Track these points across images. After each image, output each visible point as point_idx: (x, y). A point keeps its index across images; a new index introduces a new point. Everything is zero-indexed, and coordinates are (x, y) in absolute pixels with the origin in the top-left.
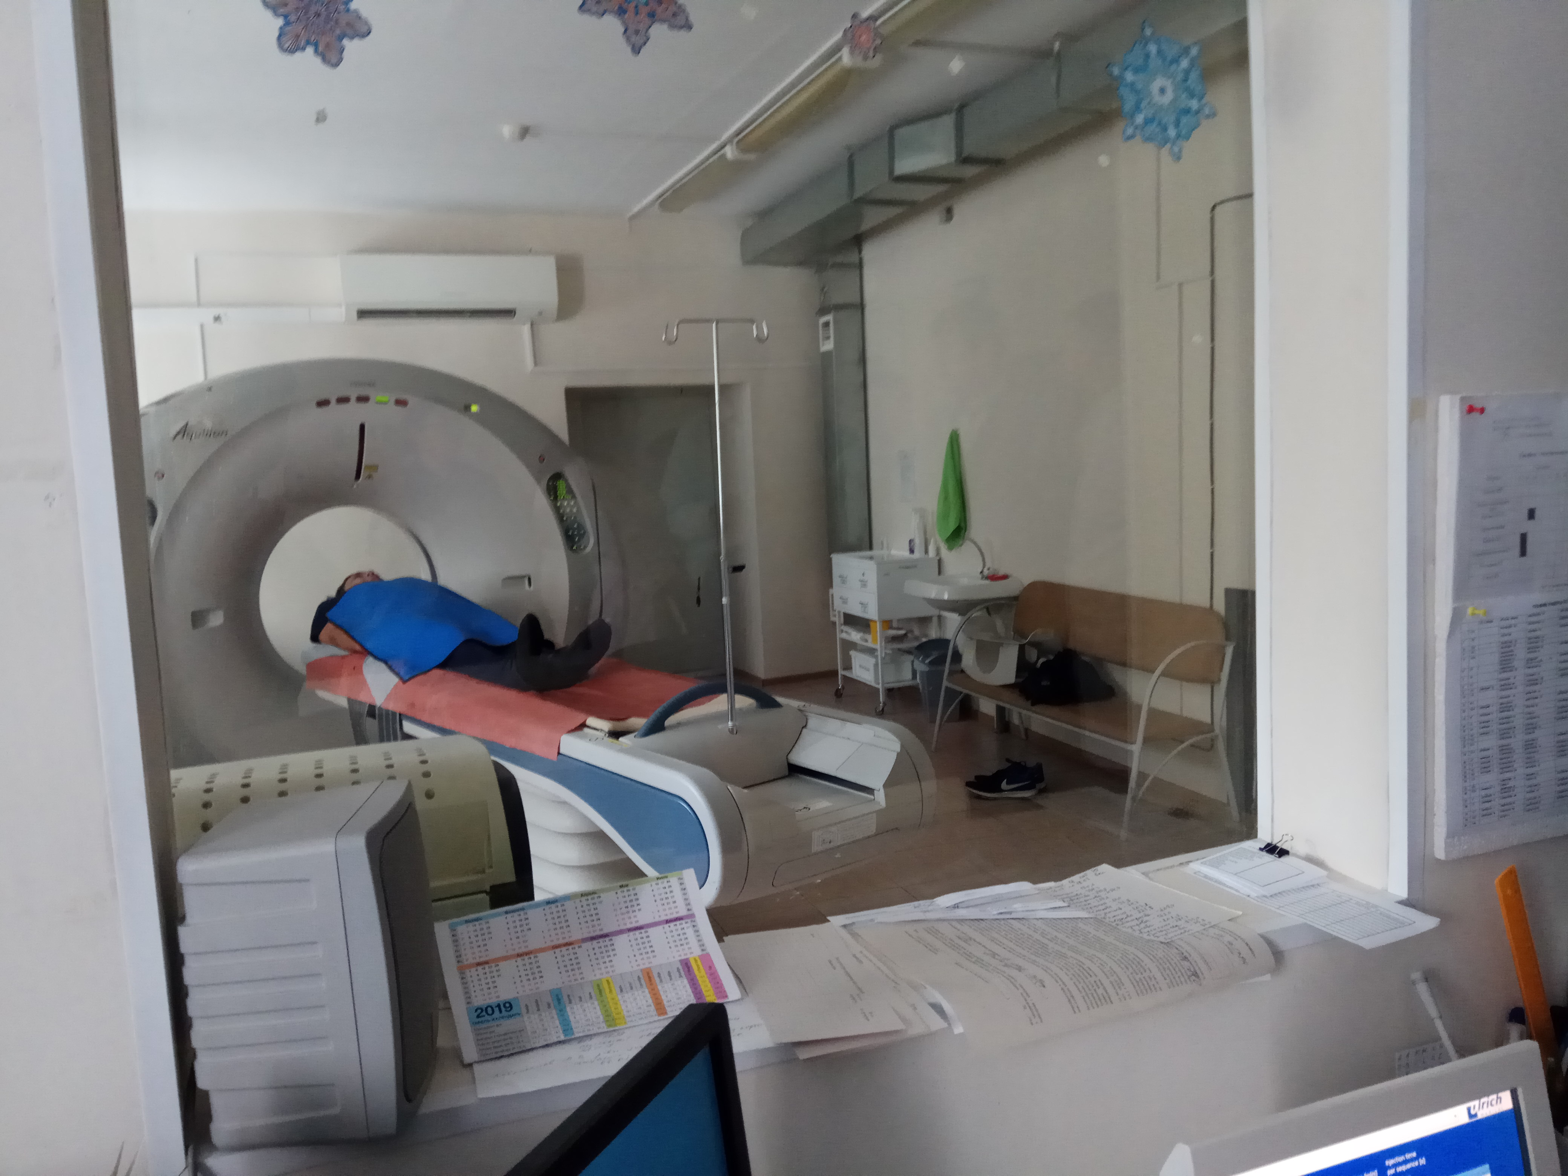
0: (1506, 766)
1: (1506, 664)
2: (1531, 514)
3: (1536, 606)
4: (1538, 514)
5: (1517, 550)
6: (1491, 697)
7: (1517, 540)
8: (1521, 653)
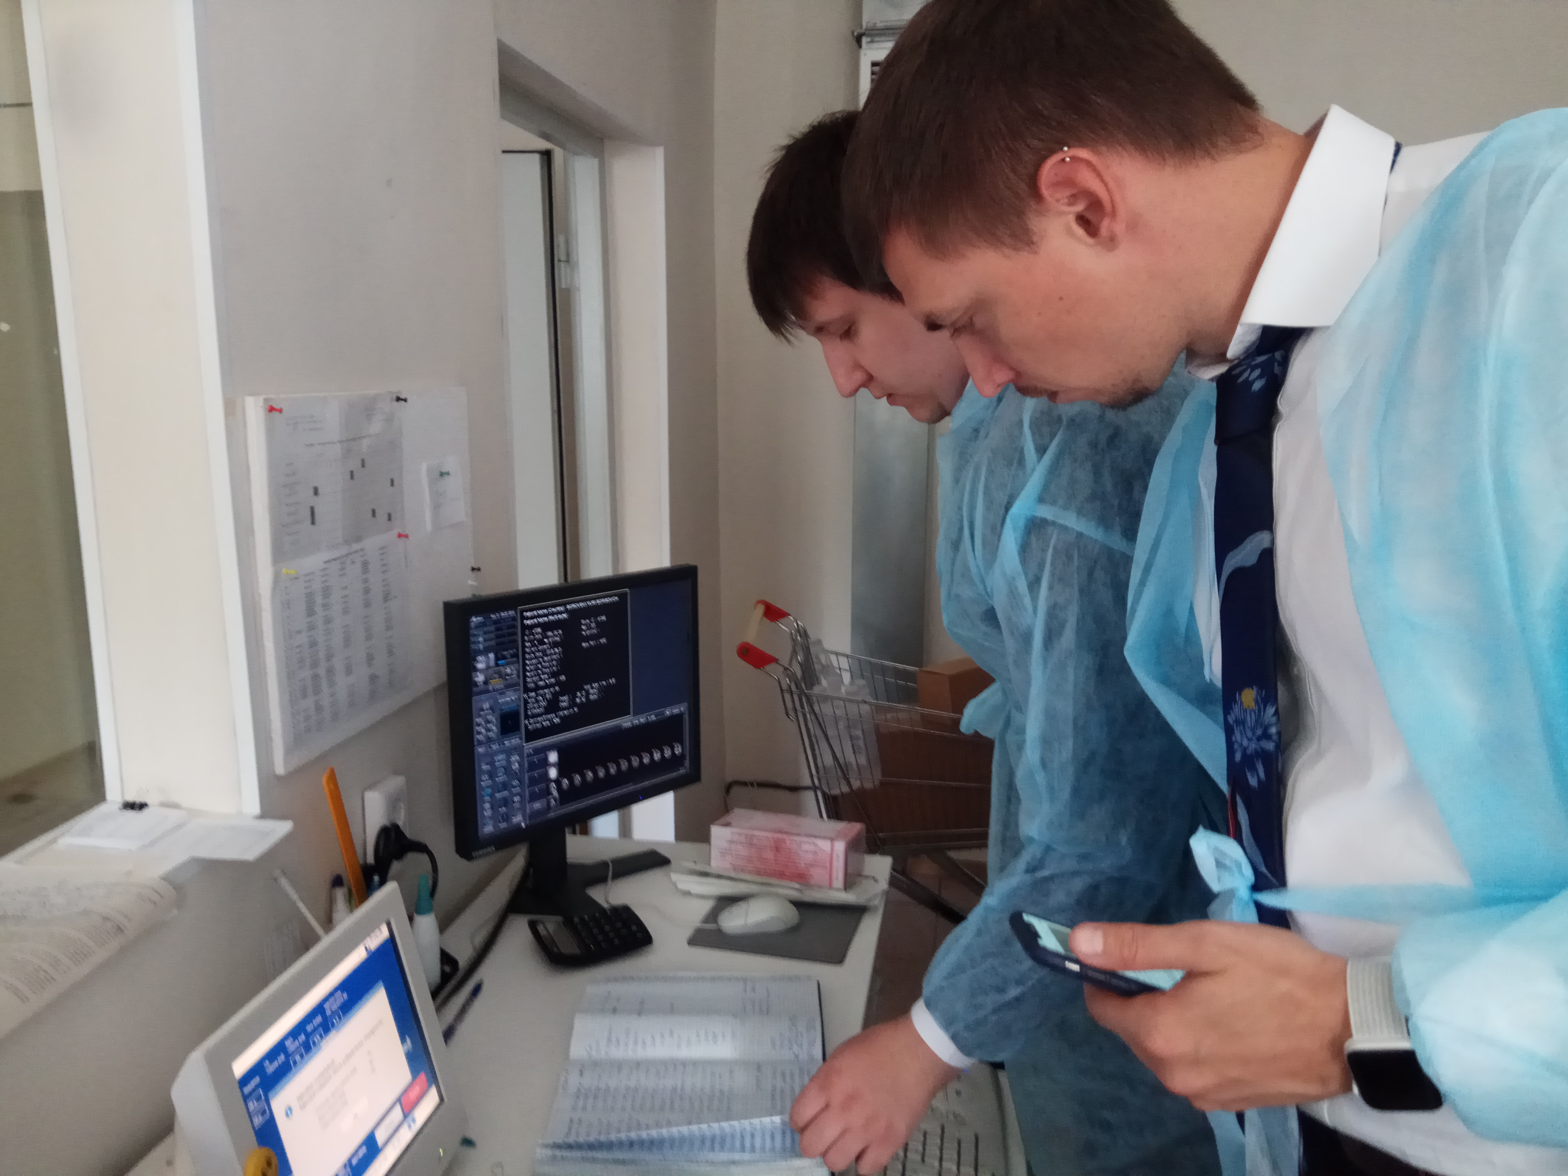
0: (317, 691)
1: (311, 612)
2: (316, 492)
3: (326, 562)
4: (320, 491)
5: (309, 521)
6: (303, 639)
7: (308, 513)
8: (319, 600)
